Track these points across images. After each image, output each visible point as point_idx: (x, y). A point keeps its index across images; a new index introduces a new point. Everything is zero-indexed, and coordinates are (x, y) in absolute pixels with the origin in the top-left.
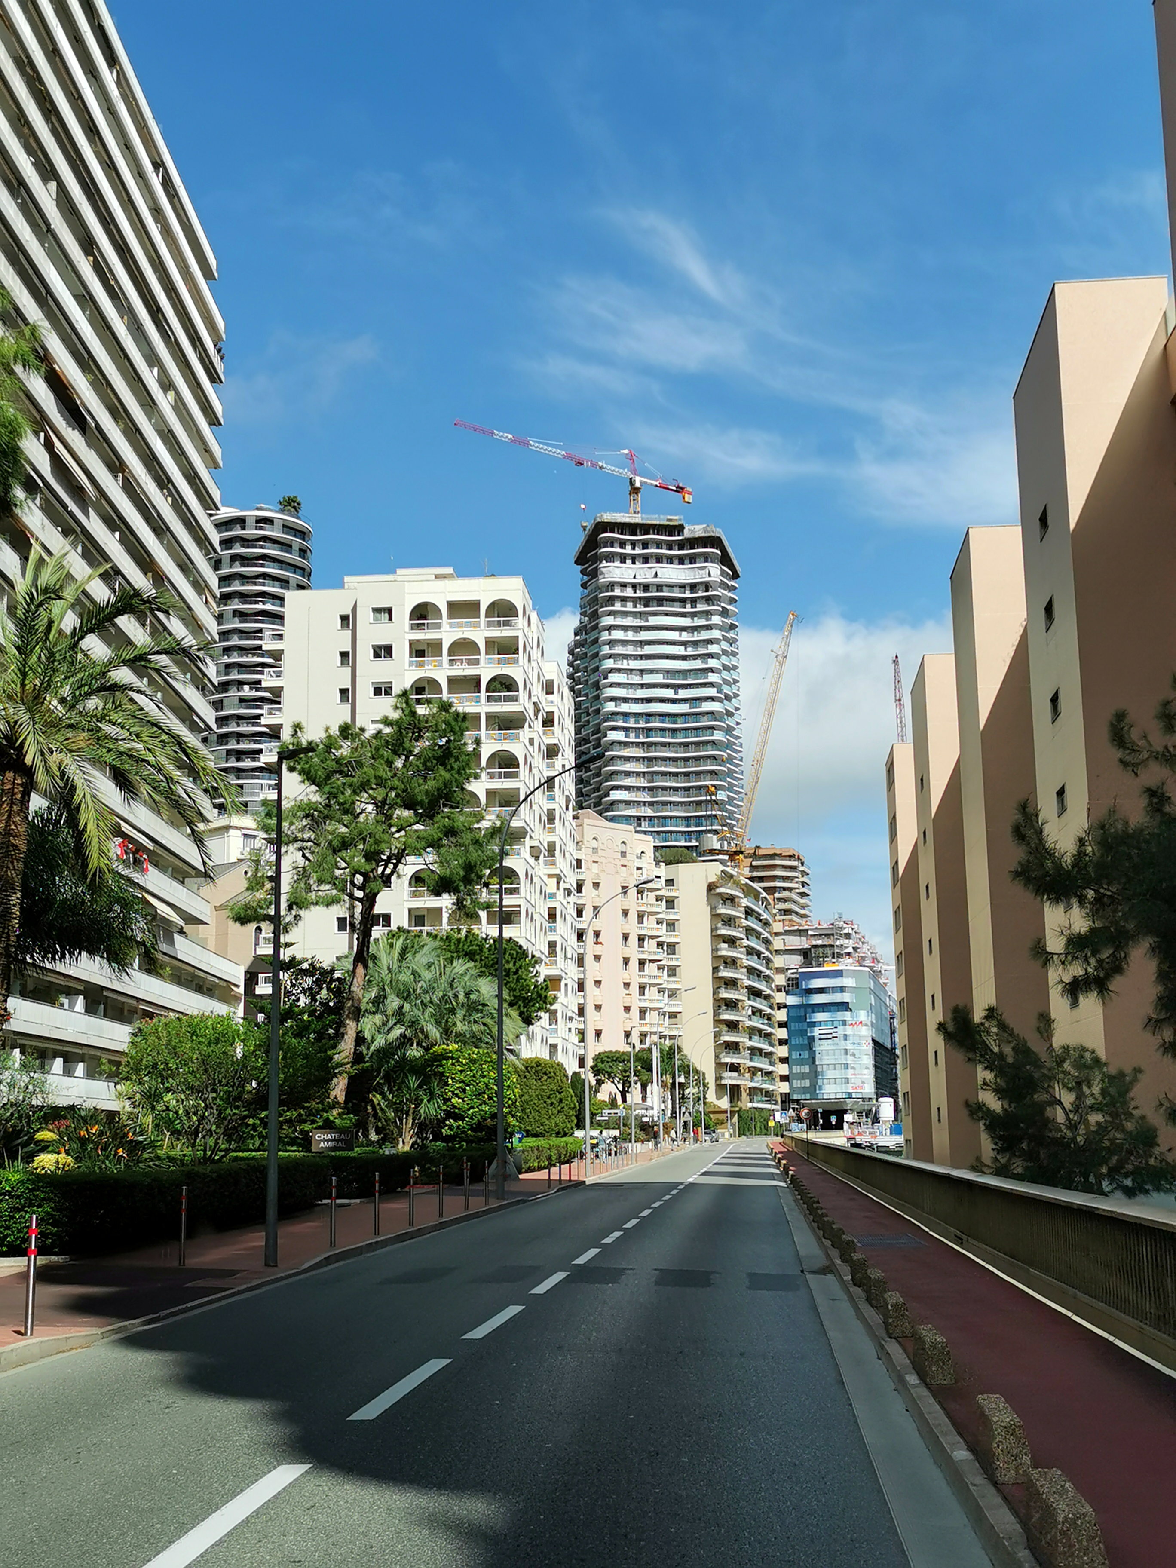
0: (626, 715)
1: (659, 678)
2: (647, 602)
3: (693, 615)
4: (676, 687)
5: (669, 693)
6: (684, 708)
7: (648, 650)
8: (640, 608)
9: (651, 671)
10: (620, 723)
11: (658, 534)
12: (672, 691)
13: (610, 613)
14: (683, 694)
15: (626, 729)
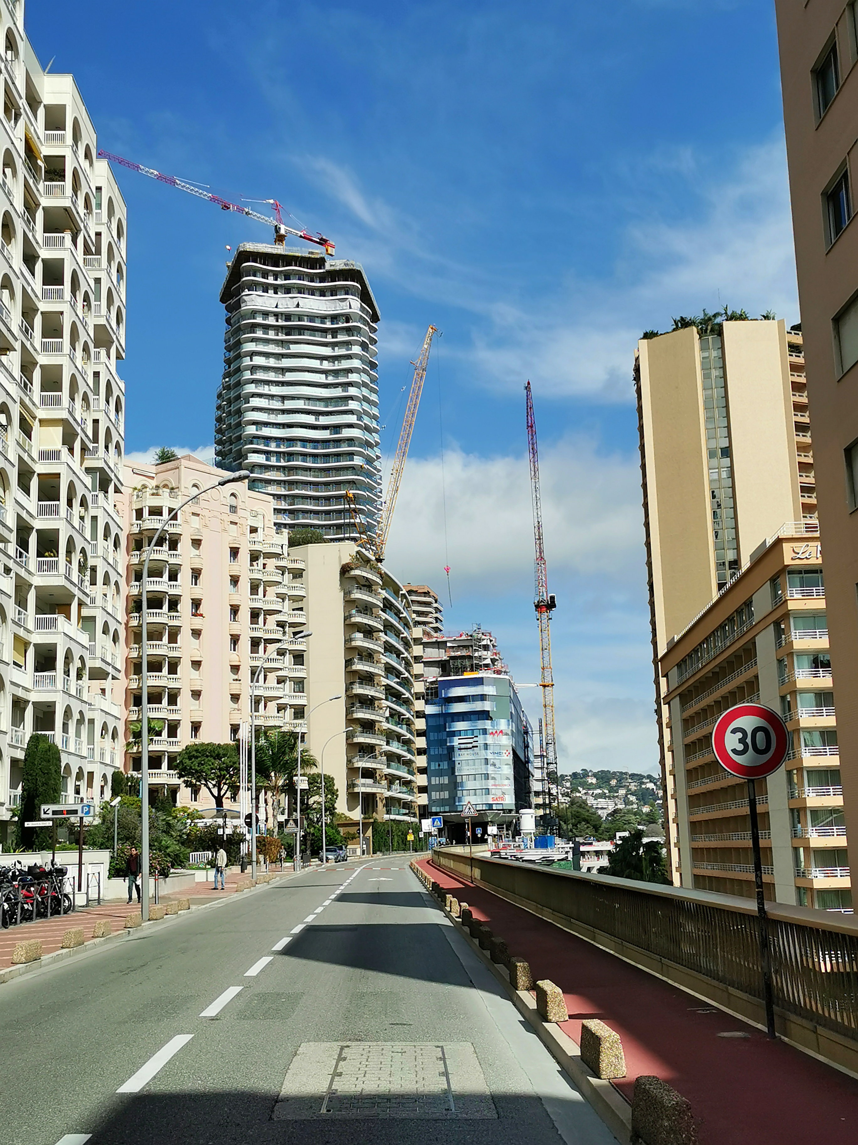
0: (267, 439)
1: (300, 404)
2: (289, 330)
3: (333, 345)
4: (318, 414)
5: (310, 419)
6: (325, 435)
7: (289, 377)
8: (282, 337)
9: (293, 398)
10: (262, 447)
11: (300, 266)
12: (314, 417)
13: (253, 340)
14: (324, 420)
15: (267, 453)
